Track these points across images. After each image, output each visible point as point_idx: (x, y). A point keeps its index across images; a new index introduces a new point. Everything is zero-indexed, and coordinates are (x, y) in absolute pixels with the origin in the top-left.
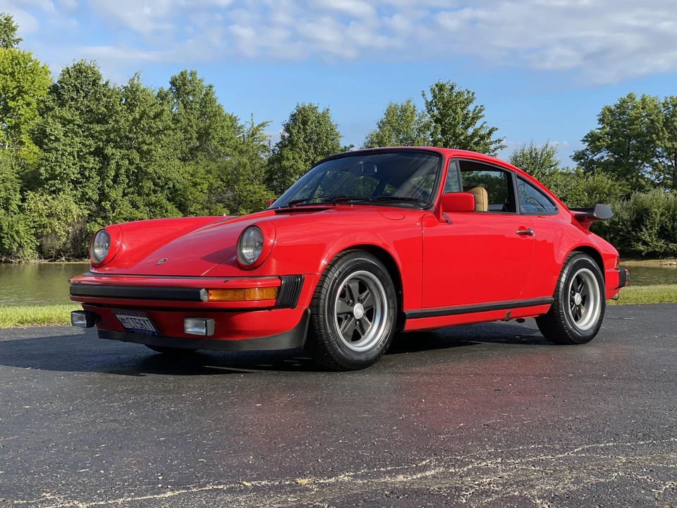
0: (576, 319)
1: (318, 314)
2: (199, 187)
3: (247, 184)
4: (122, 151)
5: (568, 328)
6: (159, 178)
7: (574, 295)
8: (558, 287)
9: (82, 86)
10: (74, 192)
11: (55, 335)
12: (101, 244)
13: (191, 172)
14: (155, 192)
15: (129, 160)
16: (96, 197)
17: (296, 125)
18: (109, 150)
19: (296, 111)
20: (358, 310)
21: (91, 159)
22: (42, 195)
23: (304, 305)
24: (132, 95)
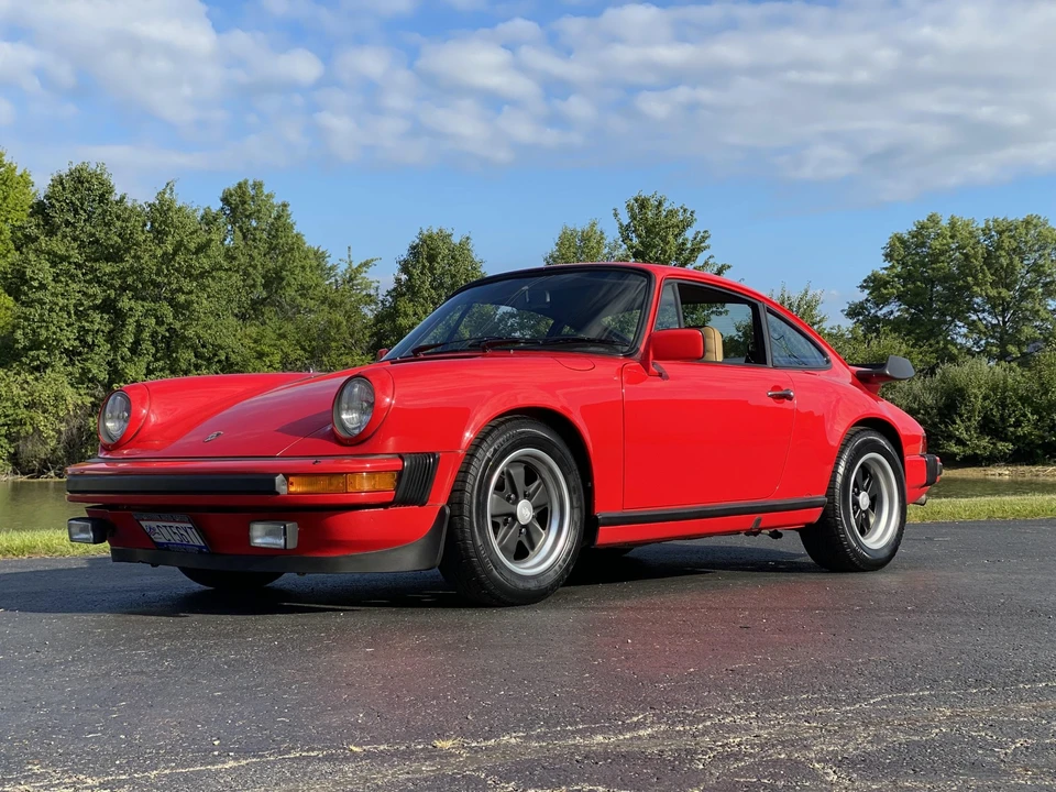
0: (863, 533)
1: (461, 515)
2: (267, 360)
3: (341, 354)
4: (145, 304)
5: (850, 546)
6: (204, 346)
7: (858, 494)
8: (833, 480)
9: (82, 204)
10: (70, 368)
11: (39, 568)
12: (116, 413)
13: (254, 335)
14: (197, 367)
15: (157, 317)
16: (103, 376)
17: (418, 262)
18: (125, 303)
19: (417, 241)
20: (525, 511)
21: (97, 317)
22: (19, 373)
23: (439, 500)
24: (162, 217)
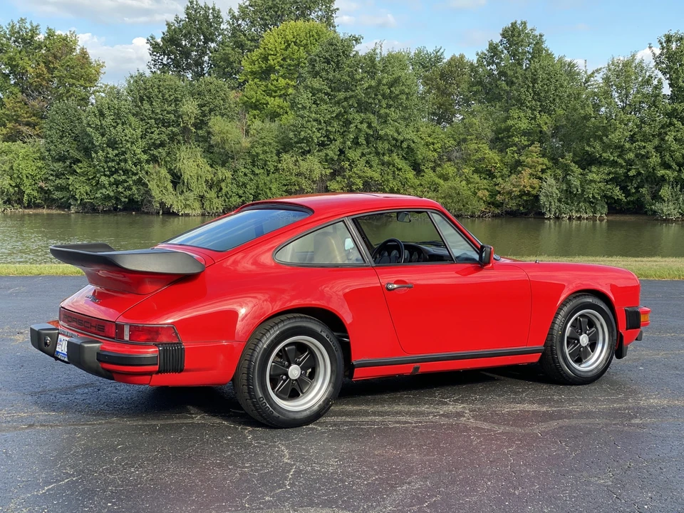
2: (431, 147)
3: (473, 143)
10: (320, 154)
14: (392, 151)
15: (368, 123)
22: (292, 157)
